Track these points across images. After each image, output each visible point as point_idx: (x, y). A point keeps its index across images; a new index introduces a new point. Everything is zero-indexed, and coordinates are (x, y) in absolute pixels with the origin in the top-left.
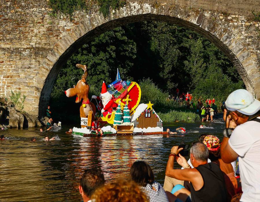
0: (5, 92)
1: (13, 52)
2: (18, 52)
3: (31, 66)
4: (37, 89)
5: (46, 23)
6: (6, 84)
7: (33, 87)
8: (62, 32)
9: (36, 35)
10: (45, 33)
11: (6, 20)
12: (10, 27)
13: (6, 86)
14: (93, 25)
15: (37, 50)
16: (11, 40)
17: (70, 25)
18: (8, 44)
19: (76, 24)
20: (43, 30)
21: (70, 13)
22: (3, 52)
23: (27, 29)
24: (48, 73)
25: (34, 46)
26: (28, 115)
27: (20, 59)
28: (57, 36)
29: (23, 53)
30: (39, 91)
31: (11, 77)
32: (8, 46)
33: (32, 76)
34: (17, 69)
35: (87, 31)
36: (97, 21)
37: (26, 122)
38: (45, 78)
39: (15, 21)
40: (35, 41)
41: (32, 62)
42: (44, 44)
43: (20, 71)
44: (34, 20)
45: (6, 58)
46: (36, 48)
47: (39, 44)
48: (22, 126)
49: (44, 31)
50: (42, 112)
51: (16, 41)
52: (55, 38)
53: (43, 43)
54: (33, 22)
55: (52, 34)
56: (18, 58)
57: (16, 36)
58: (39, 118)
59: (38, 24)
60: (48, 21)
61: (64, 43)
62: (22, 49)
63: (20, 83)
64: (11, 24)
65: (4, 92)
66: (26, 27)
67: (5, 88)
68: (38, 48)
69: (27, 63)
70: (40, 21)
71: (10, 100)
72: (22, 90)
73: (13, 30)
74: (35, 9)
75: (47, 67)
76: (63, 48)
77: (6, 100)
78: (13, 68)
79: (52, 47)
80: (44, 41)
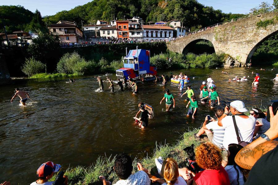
0: (235, 56)
1: (239, 43)
2: (241, 43)
4: (247, 54)
7: (245, 54)
8: (260, 34)
12: (239, 35)
13: (235, 54)
14: (276, 30)
16: (239, 39)
17: (265, 31)
19: (267, 30)
20: (253, 34)
21: (265, 27)
22: (236, 43)
23: (246, 35)
24: (252, 49)
26: (242, 63)
29: (243, 43)
31: (237, 51)
32: (238, 41)
33: (245, 50)
35: (272, 32)
37: (241, 65)
38: (250, 51)
39: (242, 33)
40: (249, 38)
41: (246, 46)
42: (252, 39)
43: (241, 49)
45: (236, 45)
48: (239, 66)
50: (247, 61)
51: (241, 39)
52: (257, 37)
54: (249, 32)
55: (256, 35)
56: (241, 45)
58: (246, 64)
59: (251, 33)
60: (255, 31)
61: (260, 38)
63: (240, 53)
68: (249, 41)
69: (244, 46)
70: (252, 31)
71: (236, 58)
72: (240, 55)
74: (250, 28)
75: (252, 47)
76: (260, 39)
77: (235, 58)
78: (238, 48)
79: (255, 40)
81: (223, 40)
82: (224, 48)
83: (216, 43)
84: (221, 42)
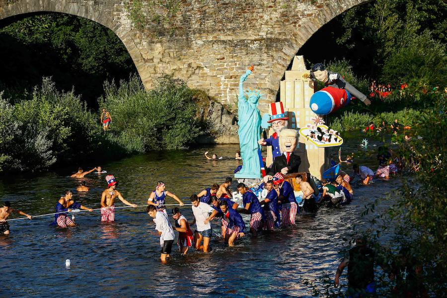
0: (228, 97)
1: (236, 45)
2: (243, 44)
3: (262, 62)
4: (271, 91)
5: (280, 7)
6: (229, 86)
7: (265, 89)
8: (301, 17)
9: (267, 23)
10: (279, 19)
11: (226, 4)
12: (231, 13)
13: (228, 90)
14: (342, 8)
15: (269, 41)
16: (234, 30)
17: (312, 9)
18: (229, 35)
19: (319, 7)
20: (276, 15)
22: (223, 46)
23: (255, 14)
24: (284, 70)
25: (265, 37)
27: (247, 54)
28: (295, 23)
29: (251, 46)
30: (273, 94)
31: (235, 78)
32: (230, 38)
33: (264, 74)
34: (243, 67)
36: (347, 2)
39: (238, 5)
40: (266, 30)
41: (263, 57)
42: (278, 34)
44: (264, 4)
45: (227, 54)
46: (268, 39)
47: (271, 33)
49: (277, 17)
51: (241, 31)
52: (292, 26)
53: (276, 32)
54: (262, 6)
55: (288, 21)
56: (244, 52)
57: (240, 25)
59: (269, 9)
60: (281, 4)
61: (304, 31)
62: (249, 42)
63: (247, 85)
64: (233, 9)
65: (226, 97)
66: (253, 12)
67: (227, 92)
68: (270, 39)
69: (256, 58)
70: (272, 4)
73: (236, 17)
75: (283, 62)
77: (230, 107)
78: (237, 66)
79: (288, 37)
80: (277, 30)
81: (166, 26)
82: (178, 64)
83: (138, 40)
84: (161, 33)
